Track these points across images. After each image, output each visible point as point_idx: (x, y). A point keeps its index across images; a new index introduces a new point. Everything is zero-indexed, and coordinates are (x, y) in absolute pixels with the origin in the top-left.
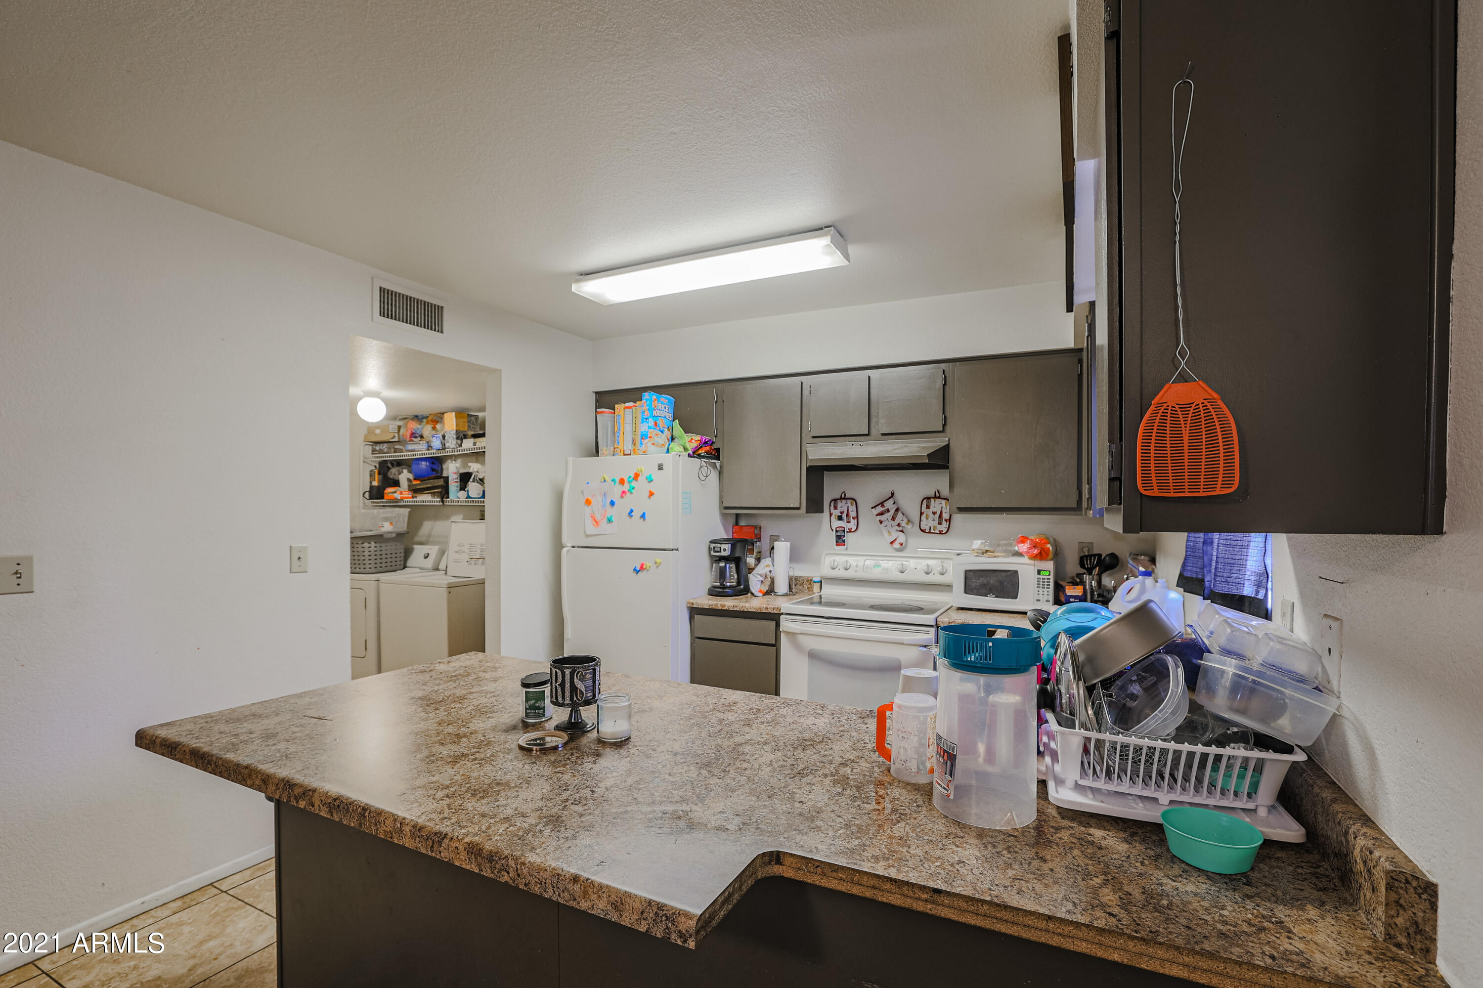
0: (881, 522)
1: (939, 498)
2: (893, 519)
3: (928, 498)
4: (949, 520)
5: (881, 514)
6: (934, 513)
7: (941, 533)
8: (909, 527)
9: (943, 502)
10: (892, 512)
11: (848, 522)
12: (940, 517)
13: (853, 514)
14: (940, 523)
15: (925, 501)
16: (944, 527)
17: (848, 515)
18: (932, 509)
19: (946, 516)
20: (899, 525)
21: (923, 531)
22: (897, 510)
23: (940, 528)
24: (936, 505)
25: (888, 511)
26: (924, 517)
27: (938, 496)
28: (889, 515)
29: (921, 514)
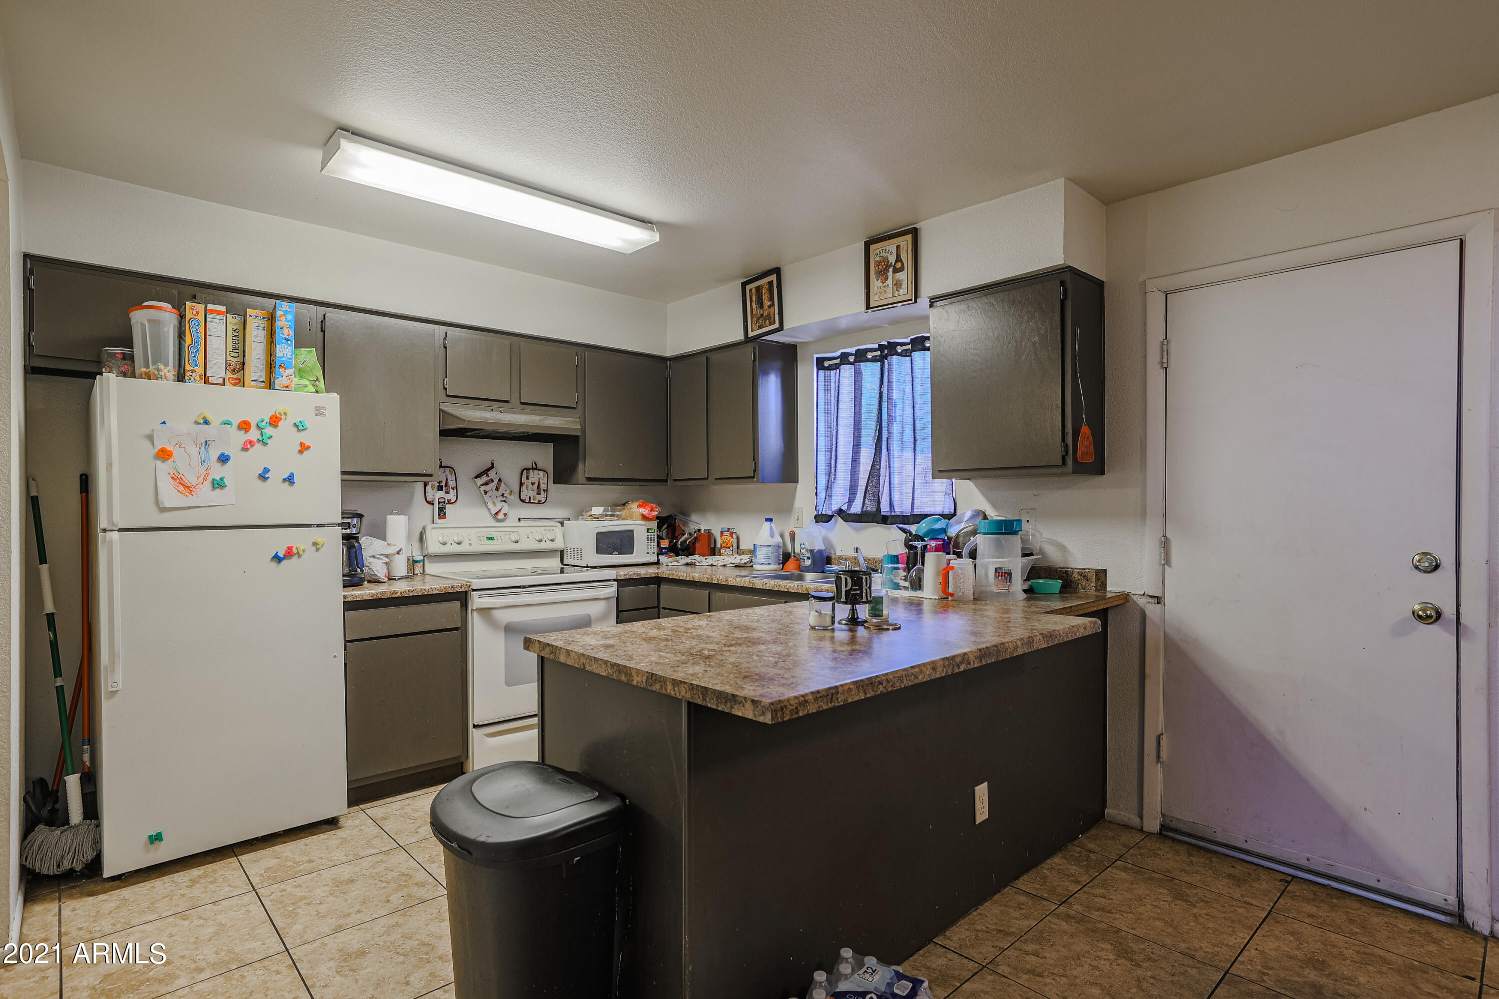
0: (486, 493)
1: (536, 469)
2: (497, 489)
3: (528, 469)
4: (545, 491)
5: (486, 484)
6: (533, 484)
7: (539, 503)
8: (512, 497)
9: (541, 473)
10: (496, 482)
11: (447, 493)
12: (538, 487)
13: (452, 484)
14: (539, 494)
15: (525, 471)
16: (542, 497)
17: (446, 485)
18: (531, 480)
19: (543, 486)
20: (503, 495)
21: (523, 501)
22: (500, 480)
23: (539, 497)
24: (535, 476)
25: (492, 481)
26: (524, 488)
27: (535, 468)
28: (492, 486)
29: (521, 484)
